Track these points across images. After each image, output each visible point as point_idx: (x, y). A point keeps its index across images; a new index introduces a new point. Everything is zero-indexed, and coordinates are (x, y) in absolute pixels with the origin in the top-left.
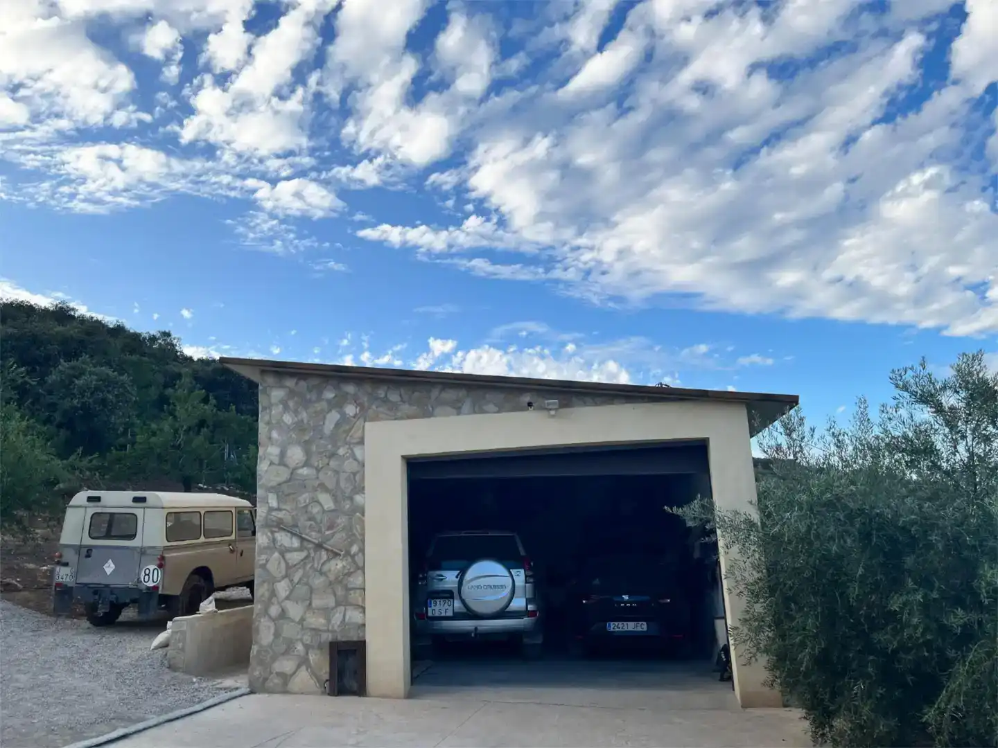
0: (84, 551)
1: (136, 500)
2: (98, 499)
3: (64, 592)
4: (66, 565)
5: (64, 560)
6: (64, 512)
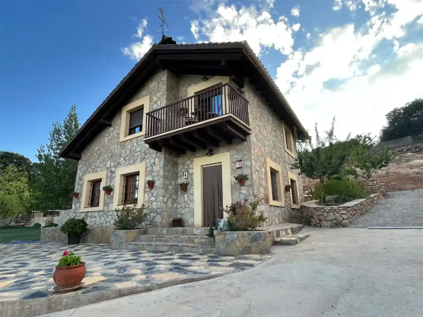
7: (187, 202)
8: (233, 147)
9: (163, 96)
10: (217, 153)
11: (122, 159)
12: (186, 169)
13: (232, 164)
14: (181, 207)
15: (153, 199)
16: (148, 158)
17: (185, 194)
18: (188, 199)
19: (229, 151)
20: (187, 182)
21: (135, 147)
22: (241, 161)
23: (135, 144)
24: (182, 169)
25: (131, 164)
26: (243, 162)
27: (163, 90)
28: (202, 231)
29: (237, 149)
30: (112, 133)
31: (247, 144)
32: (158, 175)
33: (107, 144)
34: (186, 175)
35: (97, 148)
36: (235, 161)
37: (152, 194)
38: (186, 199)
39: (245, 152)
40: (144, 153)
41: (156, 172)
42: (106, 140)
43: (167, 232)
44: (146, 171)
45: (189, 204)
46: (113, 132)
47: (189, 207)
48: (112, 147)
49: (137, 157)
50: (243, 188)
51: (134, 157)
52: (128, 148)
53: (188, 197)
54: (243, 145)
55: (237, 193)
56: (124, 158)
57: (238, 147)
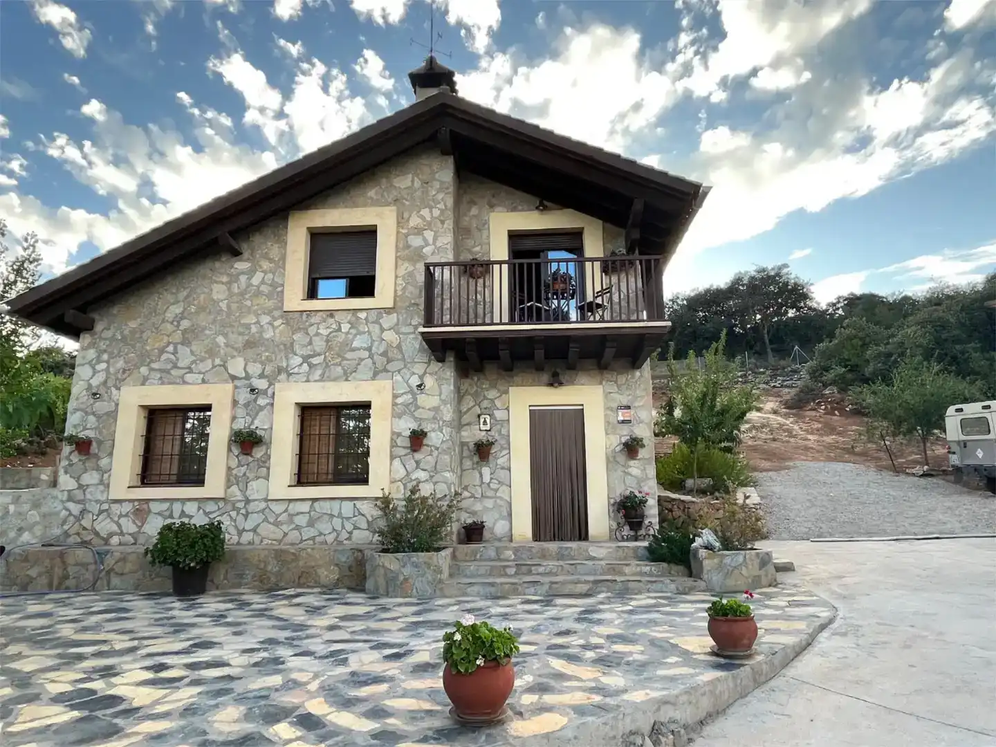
0: (962, 444)
1: (984, 407)
2: (961, 410)
3: (957, 470)
4: (954, 453)
5: (952, 450)
6: (944, 420)
7: (488, 484)
8: (607, 375)
9: (443, 222)
10: (572, 383)
11: (298, 360)
12: (485, 408)
13: (609, 412)
14: (473, 496)
15: (422, 475)
16: (399, 371)
17: (485, 466)
18: (491, 479)
19: (601, 383)
20: (490, 439)
21: (347, 333)
22: (629, 407)
23: (345, 327)
24: (472, 407)
25: (332, 377)
26: (632, 411)
27: (441, 206)
28: (610, 550)
29: (619, 383)
30: (243, 278)
31: (641, 376)
32: (435, 418)
33: (223, 305)
34: (485, 421)
35: (176, 310)
36: (615, 405)
37: (418, 463)
38: (487, 479)
39: (638, 392)
40: (381, 355)
41: (429, 409)
42: (219, 292)
43: (515, 555)
44: (394, 404)
45: (496, 490)
46: (251, 273)
47: (496, 497)
48: (251, 319)
49: (359, 364)
50: (632, 463)
51: (345, 362)
52: (317, 334)
53: (491, 474)
54: (633, 377)
55: (620, 473)
56: (306, 359)
57: (622, 379)
